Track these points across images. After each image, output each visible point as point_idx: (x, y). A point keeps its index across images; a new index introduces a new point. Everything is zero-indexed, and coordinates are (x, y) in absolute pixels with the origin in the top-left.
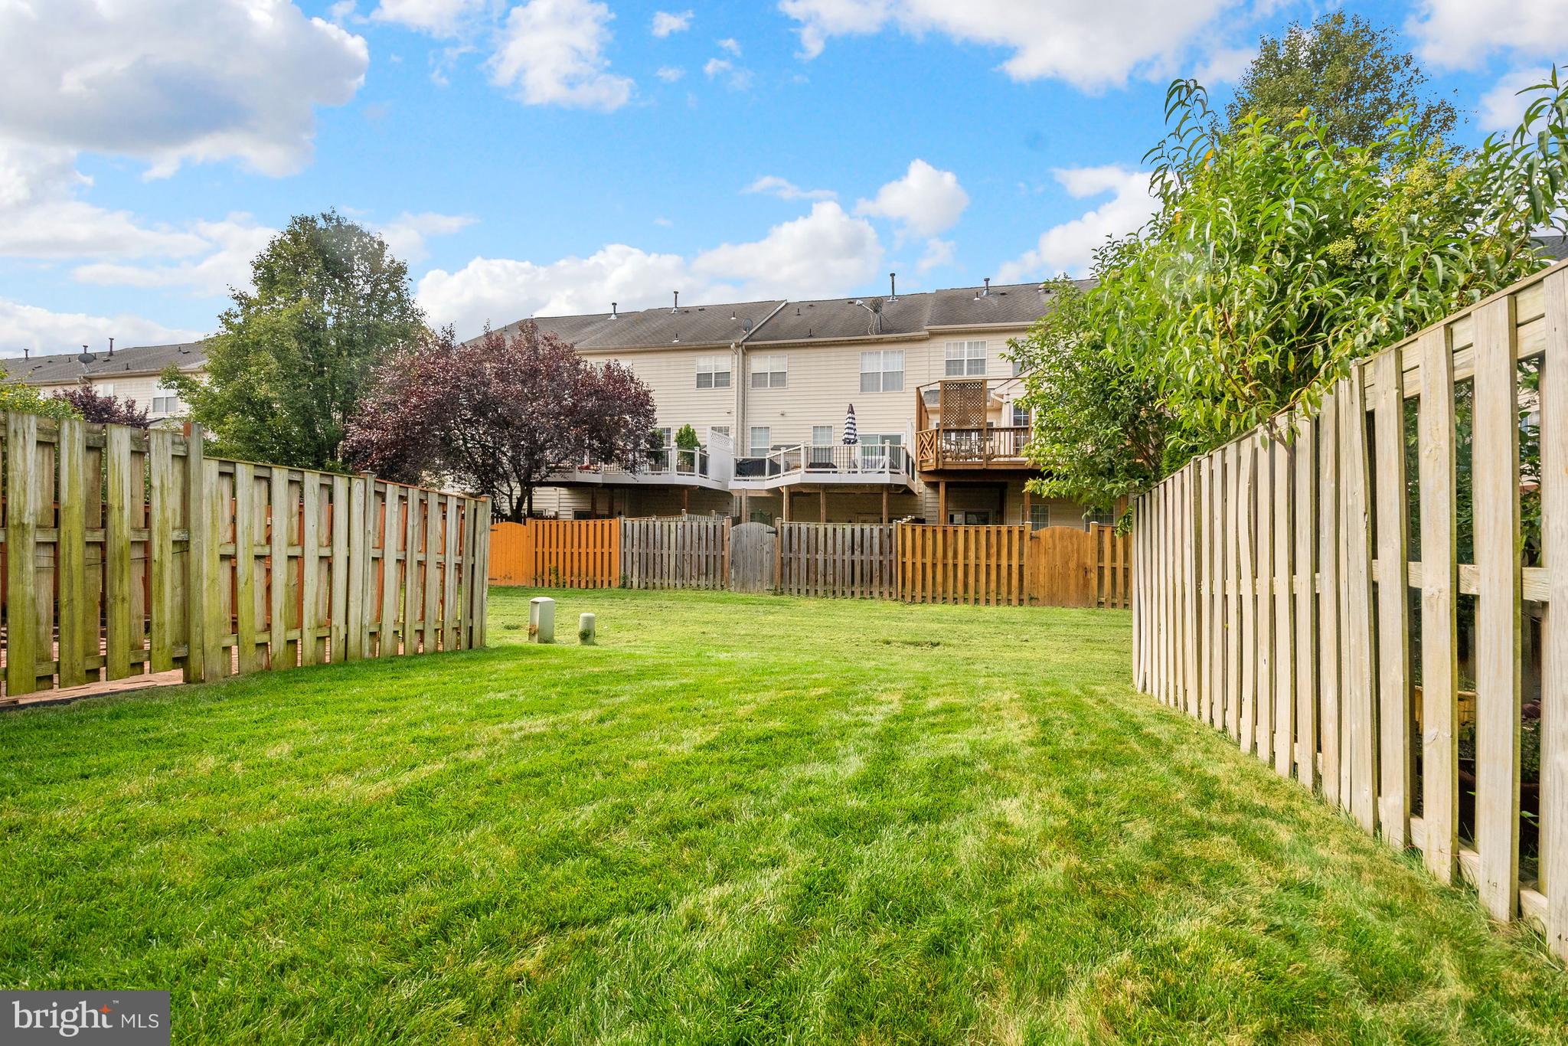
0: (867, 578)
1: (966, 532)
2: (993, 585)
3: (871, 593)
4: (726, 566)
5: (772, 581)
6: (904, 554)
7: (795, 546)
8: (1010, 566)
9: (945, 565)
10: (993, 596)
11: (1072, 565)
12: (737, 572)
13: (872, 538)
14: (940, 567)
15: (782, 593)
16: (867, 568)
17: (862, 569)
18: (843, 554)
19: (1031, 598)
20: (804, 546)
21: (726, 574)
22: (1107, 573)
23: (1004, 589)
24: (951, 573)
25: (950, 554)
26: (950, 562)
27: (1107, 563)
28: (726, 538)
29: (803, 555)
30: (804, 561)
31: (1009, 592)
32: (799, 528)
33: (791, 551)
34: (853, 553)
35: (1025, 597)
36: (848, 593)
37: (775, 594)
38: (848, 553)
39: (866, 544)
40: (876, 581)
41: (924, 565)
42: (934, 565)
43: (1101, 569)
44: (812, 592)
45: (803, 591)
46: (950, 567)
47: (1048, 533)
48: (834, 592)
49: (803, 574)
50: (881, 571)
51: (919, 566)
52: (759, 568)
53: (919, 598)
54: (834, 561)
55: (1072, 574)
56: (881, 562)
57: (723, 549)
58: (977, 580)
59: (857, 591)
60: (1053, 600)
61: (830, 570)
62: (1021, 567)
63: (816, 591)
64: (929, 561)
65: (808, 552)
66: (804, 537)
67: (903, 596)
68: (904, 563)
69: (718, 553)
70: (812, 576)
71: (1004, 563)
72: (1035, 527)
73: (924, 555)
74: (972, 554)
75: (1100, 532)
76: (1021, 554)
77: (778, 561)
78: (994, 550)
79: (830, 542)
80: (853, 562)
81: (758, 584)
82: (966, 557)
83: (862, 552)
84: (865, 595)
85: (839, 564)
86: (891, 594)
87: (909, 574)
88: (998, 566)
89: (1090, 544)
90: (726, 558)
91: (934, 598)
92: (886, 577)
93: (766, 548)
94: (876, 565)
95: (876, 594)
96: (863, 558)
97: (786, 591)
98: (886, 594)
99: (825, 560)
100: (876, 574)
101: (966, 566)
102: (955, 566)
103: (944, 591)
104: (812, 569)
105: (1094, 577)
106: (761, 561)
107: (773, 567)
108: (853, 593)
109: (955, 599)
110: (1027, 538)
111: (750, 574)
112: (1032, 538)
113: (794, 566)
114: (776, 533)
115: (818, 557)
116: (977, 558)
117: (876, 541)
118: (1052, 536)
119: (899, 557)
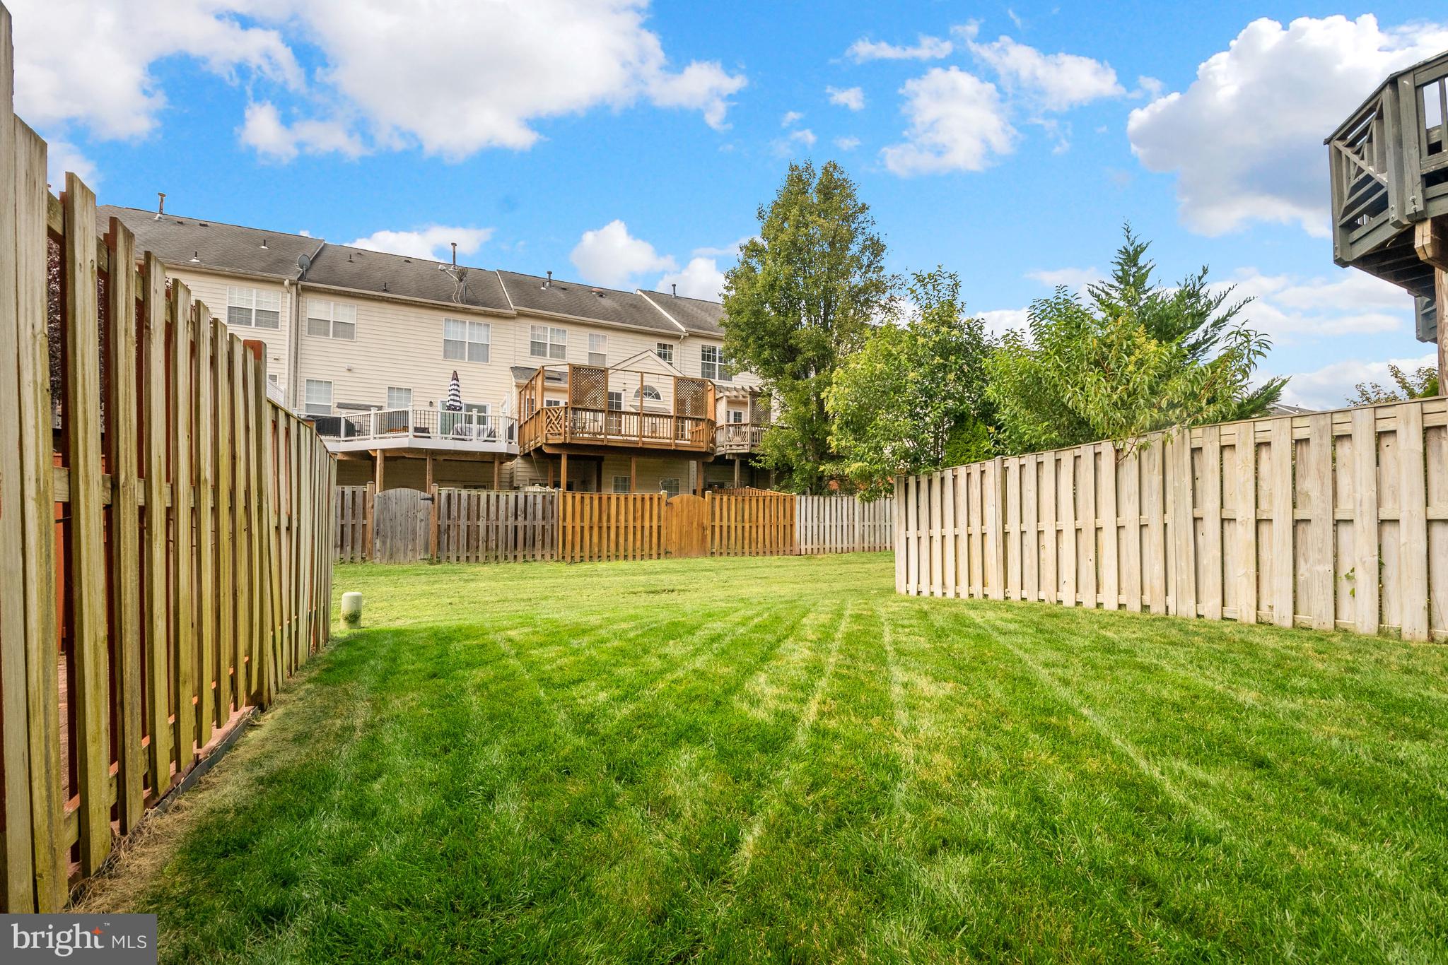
0: (529, 542)
1: (618, 499)
2: (638, 543)
3: (533, 556)
4: (369, 536)
5: (426, 550)
6: (564, 519)
7: (454, 513)
8: (651, 527)
9: (600, 528)
10: (638, 553)
11: (695, 524)
12: (384, 543)
13: (535, 504)
14: (596, 530)
15: (439, 562)
16: (529, 533)
17: (525, 534)
18: (507, 519)
19: (666, 553)
20: (464, 513)
21: (368, 545)
22: (717, 530)
23: (647, 546)
24: (605, 535)
25: (605, 518)
26: (605, 524)
27: (717, 523)
28: (369, 505)
29: (463, 523)
30: (463, 528)
31: (651, 548)
32: (459, 495)
33: (449, 518)
34: (516, 518)
35: (662, 552)
36: (511, 557)
37: (431, 564)
38: (511, 519)
39: (530, 510)
40: (538, 544)
41: (582, 528)
42: (591, 528)
43: (713, 527)
44: (473, 558)
45: (463, 558)
46: (605, 529)
47: (679, 500)
48: (497, 557)
49: (463, 541)
50: (543, 535)
51: (578, 529)
52: (410, 537)
53: (577, 559)
54: (497, 526)
55: (695, 531)
56: (543, 526)
57: (364, 518)
58: (626, 540)
59: (520, 555)
60: (683, 552)
61: (492, 536)
62: (659, 527)
63: (477, 557)
64: (586, 524)
65: (468, 519)
66: (464, 504)
67: (563, 557)
68: (564, 527)
69: (360, 521)
70: (473, 542)
71: (647, 524)
72: (670, 495)
73: (582, 520)
74: (622, 518)
75: (714, 499)
76: (659, 517)
77: (434, 529)
78: (639, 514)
79: (493, 509)
80: (516, 527)
81: (410, 554)
82: (617, 521)
83: (525, 518)
84: (528, 558)
85: (502, 530)
86: (552, 557)
87: (569, 537)
88: (643, 527)
89: (706, 508)
90: (369, 528)
91: (591, 557)
92: (548, 540)
93: (420, 515)
94: (539, 531)
95: (538, 557)
96: (527, 523)
97: (444, 559)
98: (548, 557)
99: (488, 526)
100: (539, 538)
101: (617, 528)
102: (609, 528)
103: (599, 551)
104: (473, 535)
105: (709, 532)
106: (414, 532)
107: (427, 533)
108: (515, 557)
109: (608, 557)
110: (663, 504)
111: (400, 544)
112: (667, 504)
113: (453, 533)
114: (432, 499)
115: (480, 523)
116: (626, 521)
117: (539, 507)
118: (681, 502)
119: (561, 522)
